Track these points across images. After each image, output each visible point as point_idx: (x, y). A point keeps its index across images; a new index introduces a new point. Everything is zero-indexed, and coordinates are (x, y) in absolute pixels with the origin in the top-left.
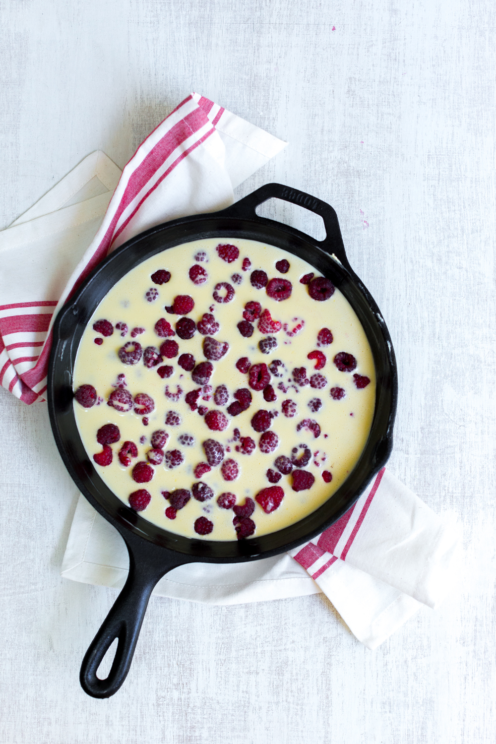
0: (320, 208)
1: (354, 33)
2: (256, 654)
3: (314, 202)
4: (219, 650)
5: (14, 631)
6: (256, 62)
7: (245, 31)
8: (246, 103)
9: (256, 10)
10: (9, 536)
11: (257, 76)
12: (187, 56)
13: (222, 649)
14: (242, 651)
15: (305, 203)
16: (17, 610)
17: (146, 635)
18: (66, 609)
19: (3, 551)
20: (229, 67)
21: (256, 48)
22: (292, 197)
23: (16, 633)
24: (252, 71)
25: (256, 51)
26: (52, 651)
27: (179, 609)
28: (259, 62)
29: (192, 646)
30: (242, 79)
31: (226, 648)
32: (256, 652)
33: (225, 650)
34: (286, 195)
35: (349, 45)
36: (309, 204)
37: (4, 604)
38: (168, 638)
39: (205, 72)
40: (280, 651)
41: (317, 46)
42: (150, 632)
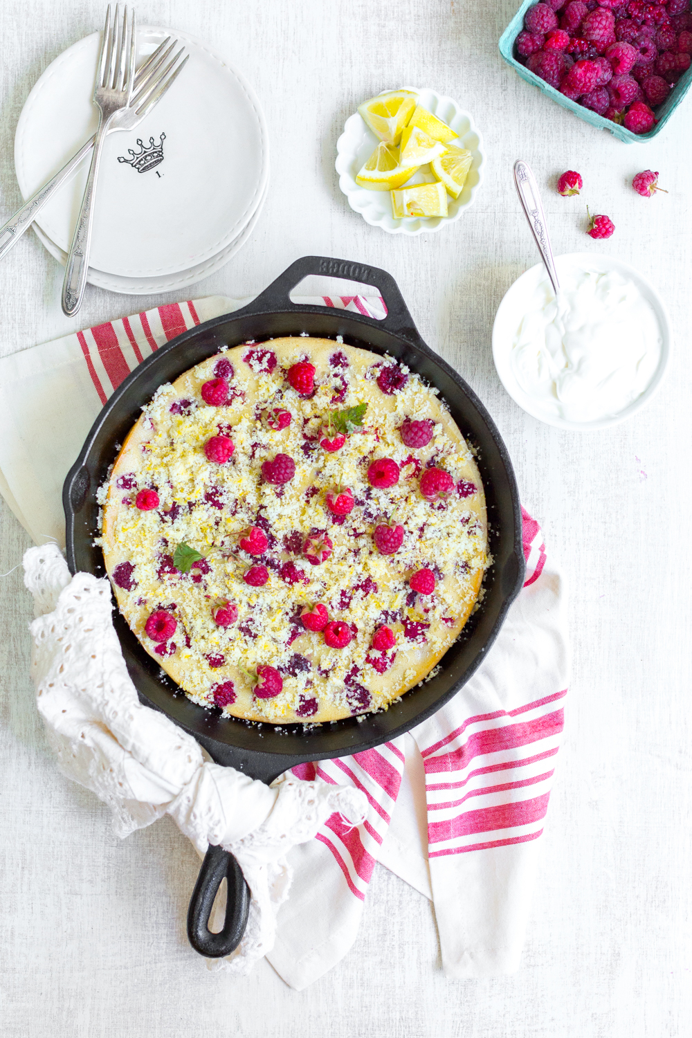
0: (372, 276)
1: (626, 225)
2: (504, 1035)
3: (363, 271)
4: (457, 1030)
5: (190, 1006)
6: (499, 264)
7: (483, 223)
8: (485, 318)
9: (498, 196)
10: (183, 883)
11: (500, 281)
12: (409, 255)
13: (461, 1029)
14: (486, 1031)
15: (351, 274)
16: (193, 979)
17: (362, 1010)
18: (258, 977)
19: (175, 902)
20: (463, 269)
21: (499, 245)
22: (333, 270)
23: (192, 1008)
24: (493, 275)
25: (498, 248)
26: (240, 1031)
27: (404, 977)
28: (502, 263)
29: (422, 1025)
30: (480, 286)
31: (465, 1028)
32: (504, 1033)
33: (464, 1030)
34: (325, 269)
35: (620, 240)
36: (356, 275)
37: (177, 970)
38: (391, 1014)
39: (432, 277)
40: (536, 1031)
41: (577, 242)
42: (366, 1007)
